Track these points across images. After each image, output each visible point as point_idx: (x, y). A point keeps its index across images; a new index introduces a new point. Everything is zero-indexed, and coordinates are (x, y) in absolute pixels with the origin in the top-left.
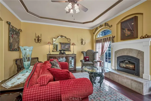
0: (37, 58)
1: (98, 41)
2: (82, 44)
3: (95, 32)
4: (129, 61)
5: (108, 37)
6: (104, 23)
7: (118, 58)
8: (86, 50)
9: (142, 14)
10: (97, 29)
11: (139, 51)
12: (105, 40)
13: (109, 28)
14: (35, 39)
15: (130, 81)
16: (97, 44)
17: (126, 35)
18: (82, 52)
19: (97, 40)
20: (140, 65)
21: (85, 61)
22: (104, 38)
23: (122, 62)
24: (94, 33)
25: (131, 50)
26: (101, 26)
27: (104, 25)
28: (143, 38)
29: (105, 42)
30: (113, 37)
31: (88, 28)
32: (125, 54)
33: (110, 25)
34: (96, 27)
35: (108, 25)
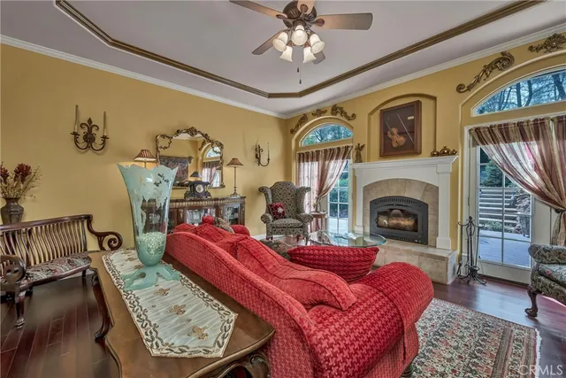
0: (89, 218)
1: (304, 157)
2: (259, 163)
3: (298, 127)
4: (402, 211)
5: (341, 146)
6: (330, 104)
7: (373, 203)
8: (269, 184)
9: (434, 99)
10: (304, 119)
11: (428, 184)
12: (332, 154)
13: (346, 121)
14: (75, 134)
15: (417, 257)
16: (302, 164)
17: (395, 145)
18: (262, 190)
19: (304, 152)
20: (430, 217)
21: (275, 218)
22: (328, 148)
23: (385, 213)
24: (293, 132)
25: (407, 182)
26: (319, 112)
27: (329, 110)
28: (438, 154)
29: (332, 159)
30: (360, 148)
31: (274, 112)
32: (393, 193)
33: (350, 114)
34: (301, 114)
35: (343, 113)
